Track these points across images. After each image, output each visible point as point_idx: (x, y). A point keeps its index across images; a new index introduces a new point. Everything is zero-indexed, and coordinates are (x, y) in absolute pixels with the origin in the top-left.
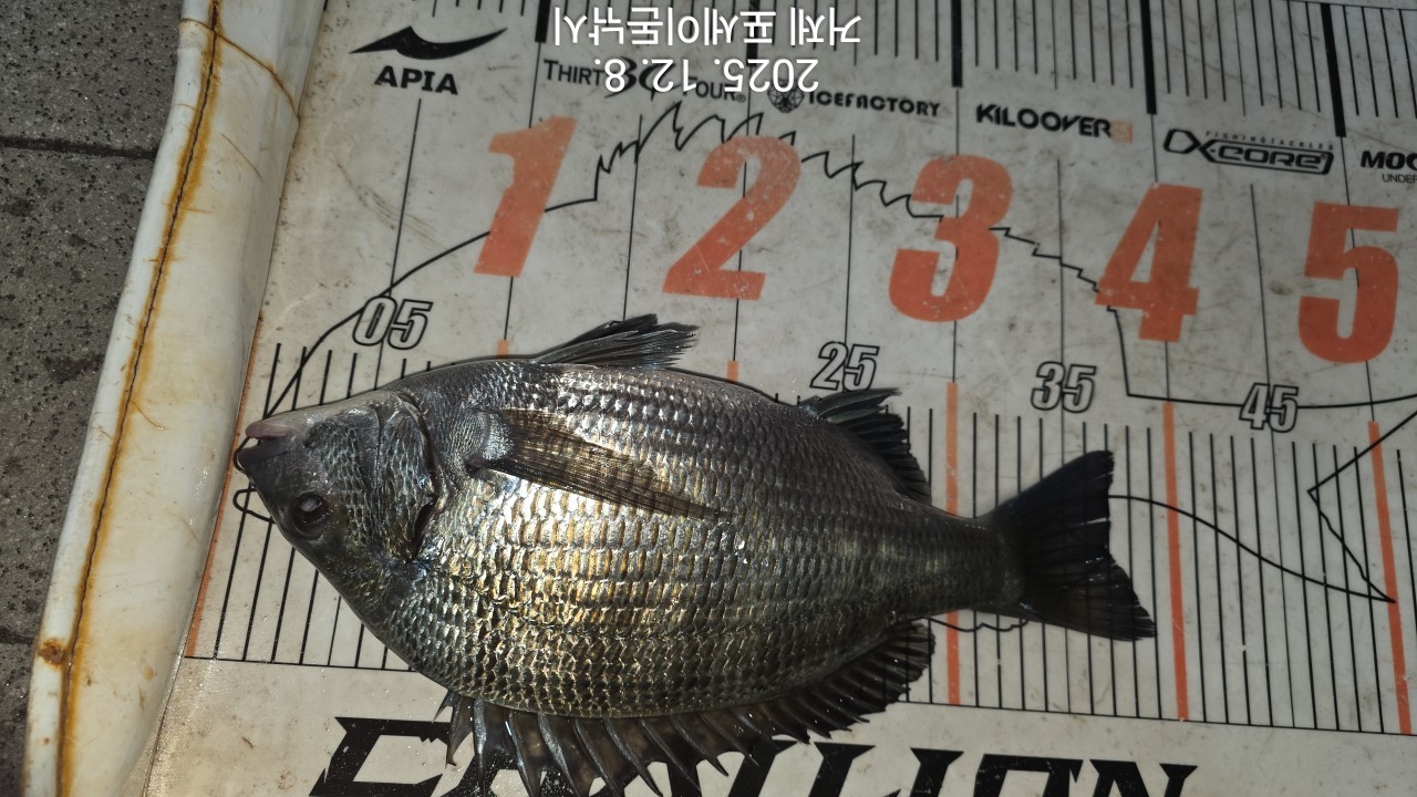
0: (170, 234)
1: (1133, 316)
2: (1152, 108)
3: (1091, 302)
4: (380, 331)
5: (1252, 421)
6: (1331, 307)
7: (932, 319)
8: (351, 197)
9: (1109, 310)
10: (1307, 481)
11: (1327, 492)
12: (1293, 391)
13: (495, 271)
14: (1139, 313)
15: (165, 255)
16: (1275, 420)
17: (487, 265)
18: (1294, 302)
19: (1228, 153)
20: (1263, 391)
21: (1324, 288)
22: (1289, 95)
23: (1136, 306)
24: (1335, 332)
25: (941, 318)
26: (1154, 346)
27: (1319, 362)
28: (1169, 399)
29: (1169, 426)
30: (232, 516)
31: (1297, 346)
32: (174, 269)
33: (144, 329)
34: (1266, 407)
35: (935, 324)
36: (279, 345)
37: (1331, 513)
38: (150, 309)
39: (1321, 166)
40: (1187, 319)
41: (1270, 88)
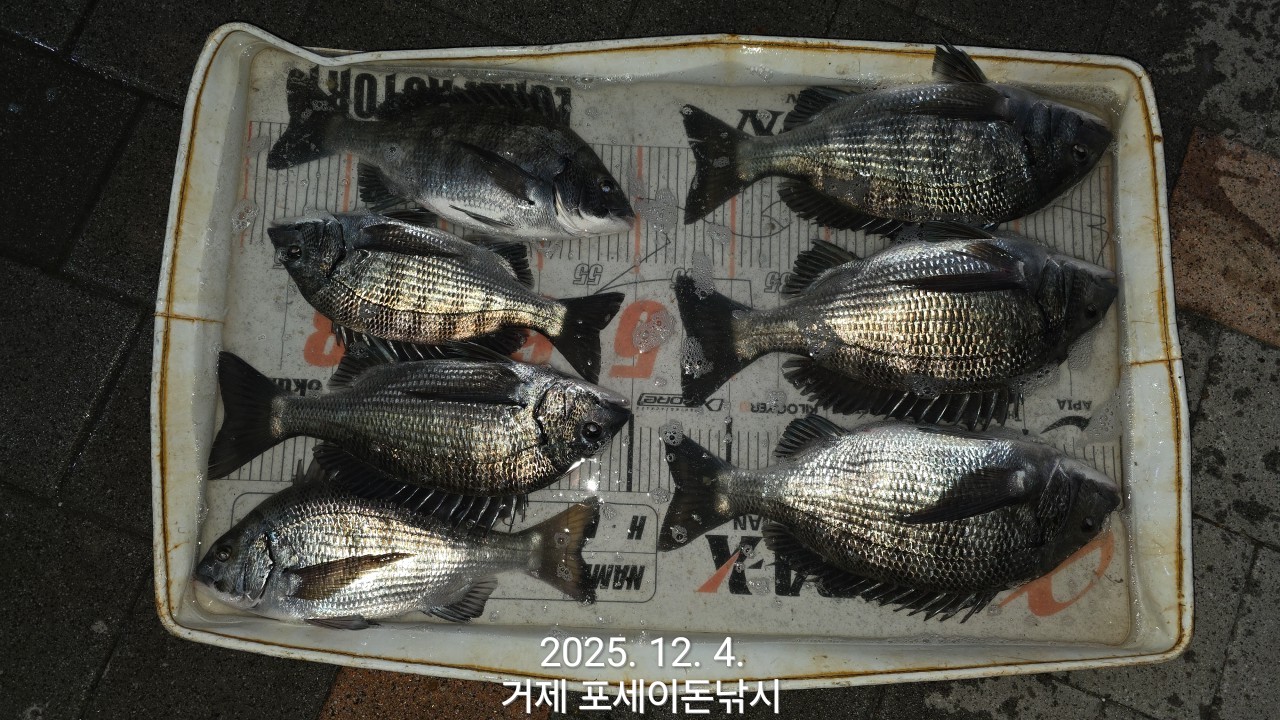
0: (1162, 279)
2: (729, 421)
15: (1161, 271)
32: (1156, 269)
33: (1160, 245)
38: (1160, 253)
39: (644, 398)
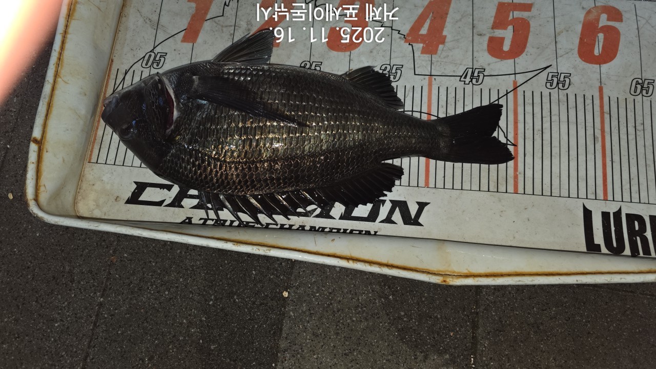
1: (419, 46)
3: (403, 42)
4: (150, 64)
5: (465, 81)
6: (502, 40)
7: (342, 51)
8: (142, 20)
9: (409, 44)
12: (483, 70)
13: (189, 42)
14: (421, 45)
16: (474, 81)
17: (185, 40)
18: (486, 39)
20: (471, 70)
21: (499, 33)
23: (420, 43)
24: (502, 49)
25: (345, 51)
26: (427, 57)
27: (495, 60)
28: (431, 75)
29: (430, 85)
31: (486, 54)
34: (471, 76)
35: (343, 53)
36: (118, 69)
40: (441, 47)
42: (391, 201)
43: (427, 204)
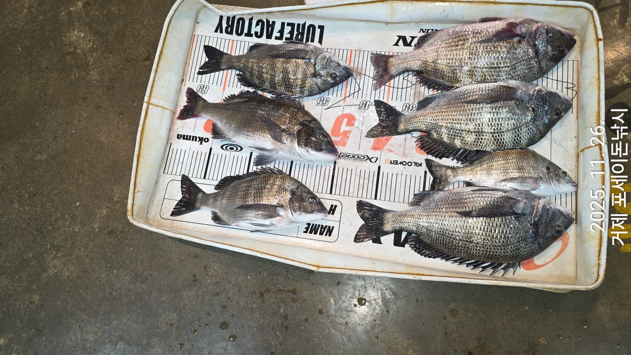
2: (379, 167)
5: (370, 102)
6: (347, 125)
8: (563, 144)
10: (360, 92)
11: (357, 89)
12: (360, 108)
16: (365, 103)
18: (355, 126)
19: (363, 158)
20: (366, 108)
21: (348, 128)
22: (345, 171)
24: (348, 119)
27: (353, 114)
30: (575, 83)
31: (356, 116)
34: (366, 105)
36: (572, 114)
37: (357, 86)
39: (342, 154)
41: (349, 173)
42: (411, 46)
43: (394, 45)
